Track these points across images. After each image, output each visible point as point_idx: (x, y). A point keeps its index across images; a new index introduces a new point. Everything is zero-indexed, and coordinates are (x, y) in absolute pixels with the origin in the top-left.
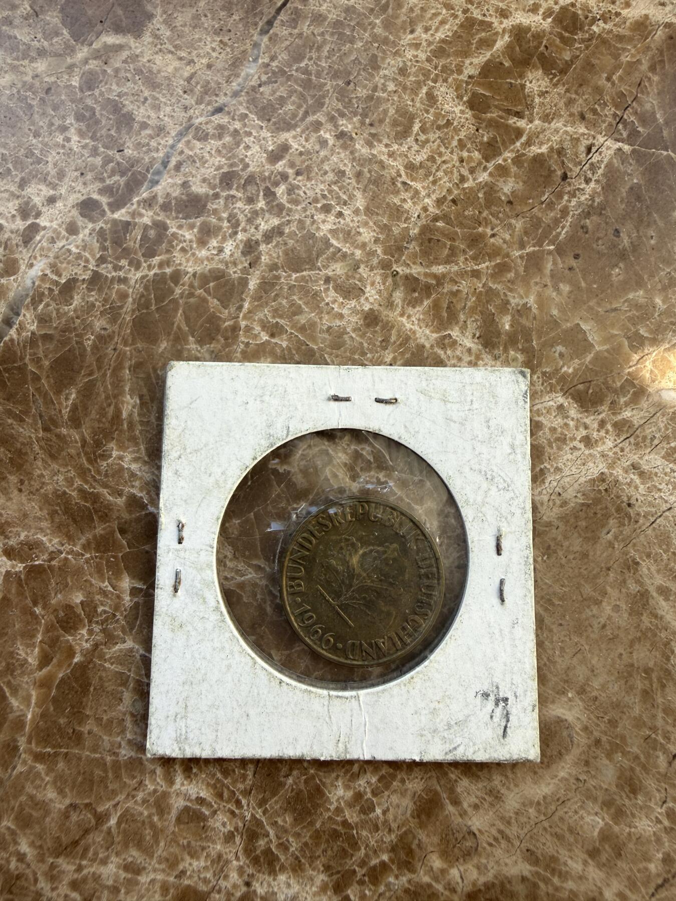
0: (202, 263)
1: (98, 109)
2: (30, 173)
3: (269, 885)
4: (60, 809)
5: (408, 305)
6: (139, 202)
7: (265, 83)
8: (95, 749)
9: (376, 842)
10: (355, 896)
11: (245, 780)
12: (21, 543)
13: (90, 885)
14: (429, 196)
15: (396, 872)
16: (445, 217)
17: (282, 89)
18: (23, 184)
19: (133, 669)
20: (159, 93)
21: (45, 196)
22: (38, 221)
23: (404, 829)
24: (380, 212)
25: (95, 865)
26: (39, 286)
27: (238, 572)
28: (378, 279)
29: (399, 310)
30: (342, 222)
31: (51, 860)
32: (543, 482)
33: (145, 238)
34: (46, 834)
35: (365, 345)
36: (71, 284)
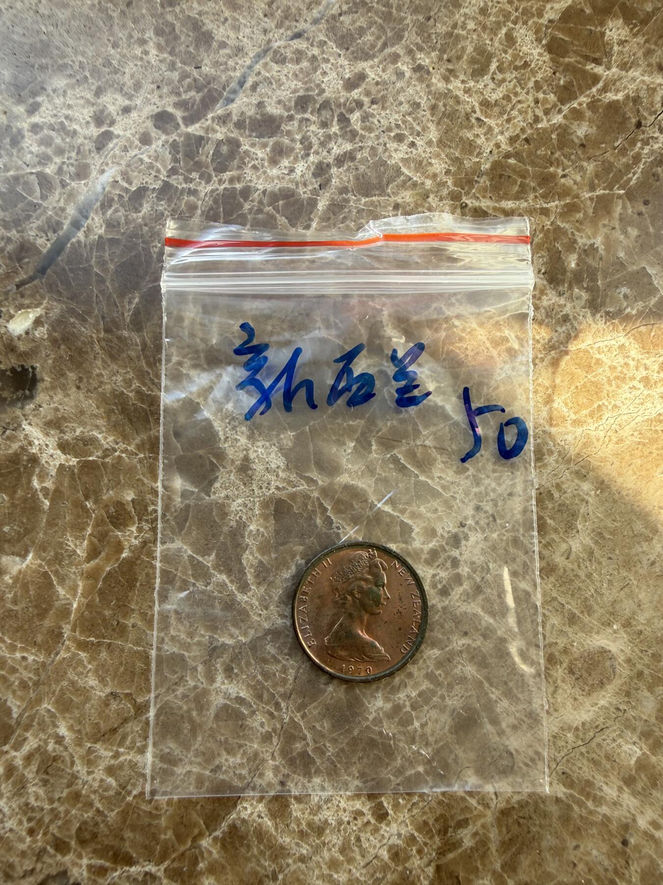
0: (273, 181)
1: (178, 25)
2: (107, 82)
3: (304, 786)
4: (100, 697)
6: (213, 119)
7: (345, 13)
8: (137, 644)
9: (413, 753)
10: (388, 803)
11: (285, 684)
12: (76, 438)
13: (126, 772)
14: (502, 133)
15: (431, 784)
16: (517, 155)
17: (362, 19)
18: (99, 92)
19: (180, 569)
20: (239, 14)
21: (120, 105)
22: (112, 129)
23: (441, 743)
24: (453, 145)
25: (132, 753)
26: (110, 192)
27: (290, 482)
28: (447, 209)
30: (414, 152)
31: (89, 745)
33: (217, 153)
34: (85, 719)
36: (142, 192)
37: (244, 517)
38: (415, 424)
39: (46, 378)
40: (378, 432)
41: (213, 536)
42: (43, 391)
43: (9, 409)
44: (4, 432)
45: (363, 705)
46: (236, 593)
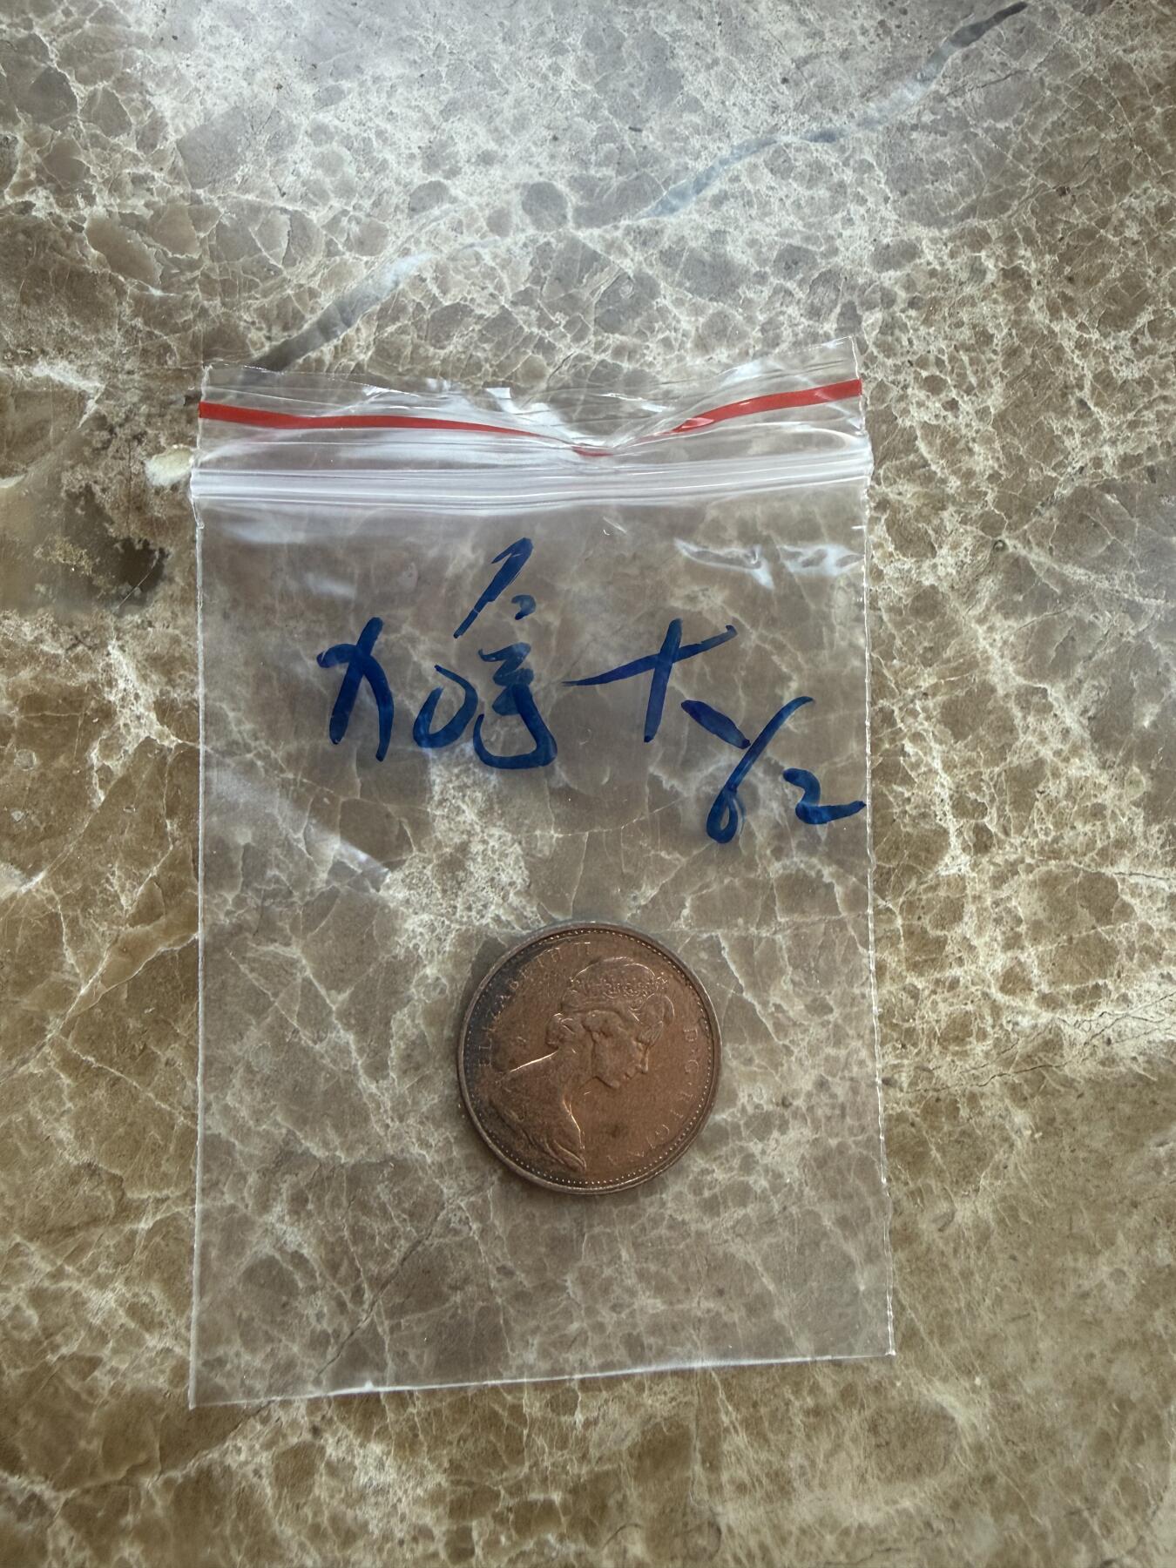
0: (689, 379)
1: (629, 42)
2: (471, 97)
3: (350, 1450)
4: (68, 1164)
5: (998, 608)
6: (628, 230)
7: (924, 127)
8: (163, 1096)
9: (553, 1464)
10: (481, 1535)
11: (384, 1262)
12: (189, 703)
13: (64, 1309)
14: (1113, 442)
15: (564, 1529)
16: (1124, 491)
17: (948, 150)
18: (450, 110)
19: (282, 995)
20: (742, 62)
21: (479, 147)
22: (447, 183)
23: (607, 1467)
24: (1022, 432)
25: (84, 1281)
26: (403, 294)
27: (521, 917)
28: (968, 542)
29: (978, 610)
30: (951, 419)
31: (18, 1239)
32: (1091, 1007)
33: (612, 293)
34: (28, 1192)
35: (898, 643)
36: (456, 314)
37: (423, 948)
38: (771, 898)
39: (177, 579)
40: (701, 889)
41: (358, 960)
42: (164, 599)
43: (96, 609)
44: (74, 646)
45: (503, 1348)
46: (361, 1072)
